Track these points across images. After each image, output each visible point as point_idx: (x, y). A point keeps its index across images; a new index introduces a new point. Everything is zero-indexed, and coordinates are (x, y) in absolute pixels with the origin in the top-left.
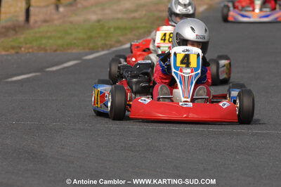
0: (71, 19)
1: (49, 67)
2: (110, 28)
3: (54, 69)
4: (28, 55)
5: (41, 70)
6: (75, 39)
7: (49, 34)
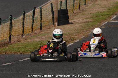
0: (28, 41)
1: (18, 60)
2: (44, 44)
3: (20, 61)
4: (10, 55)
5: (15, 61)
6: (29, 49)
7: (19, 47)
